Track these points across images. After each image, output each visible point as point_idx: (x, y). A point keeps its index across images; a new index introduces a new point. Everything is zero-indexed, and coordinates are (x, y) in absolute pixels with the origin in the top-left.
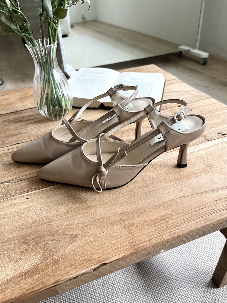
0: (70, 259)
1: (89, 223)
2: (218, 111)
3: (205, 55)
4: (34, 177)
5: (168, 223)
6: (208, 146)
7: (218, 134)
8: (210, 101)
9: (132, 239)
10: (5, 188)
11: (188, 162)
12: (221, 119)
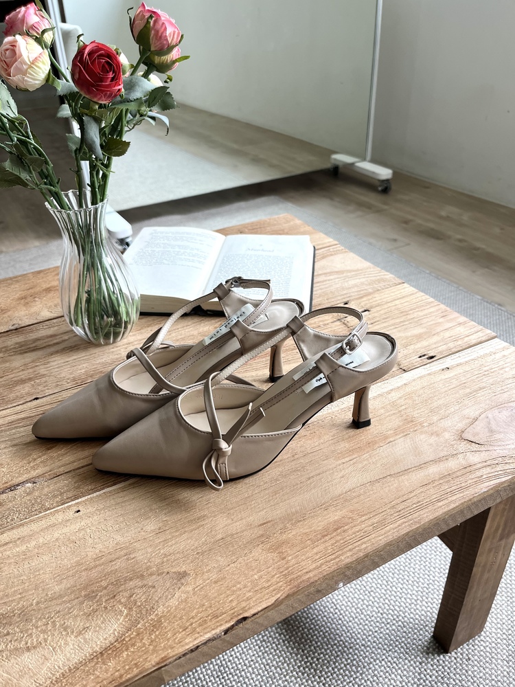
0: (181, 618)
1: (204, 548)
2: (417, 310)
3: (384, 173)
4: (83, 467)
5: (346, 534)
6: (405, 382)
7: (420, 357)
8: (403, 291)
9: (287, 568)
10: (28, 494)
11: (371, 416)
12: (425, 327)
